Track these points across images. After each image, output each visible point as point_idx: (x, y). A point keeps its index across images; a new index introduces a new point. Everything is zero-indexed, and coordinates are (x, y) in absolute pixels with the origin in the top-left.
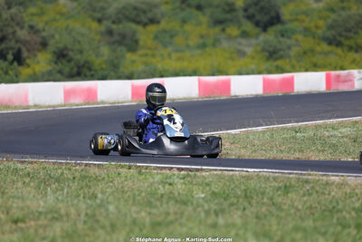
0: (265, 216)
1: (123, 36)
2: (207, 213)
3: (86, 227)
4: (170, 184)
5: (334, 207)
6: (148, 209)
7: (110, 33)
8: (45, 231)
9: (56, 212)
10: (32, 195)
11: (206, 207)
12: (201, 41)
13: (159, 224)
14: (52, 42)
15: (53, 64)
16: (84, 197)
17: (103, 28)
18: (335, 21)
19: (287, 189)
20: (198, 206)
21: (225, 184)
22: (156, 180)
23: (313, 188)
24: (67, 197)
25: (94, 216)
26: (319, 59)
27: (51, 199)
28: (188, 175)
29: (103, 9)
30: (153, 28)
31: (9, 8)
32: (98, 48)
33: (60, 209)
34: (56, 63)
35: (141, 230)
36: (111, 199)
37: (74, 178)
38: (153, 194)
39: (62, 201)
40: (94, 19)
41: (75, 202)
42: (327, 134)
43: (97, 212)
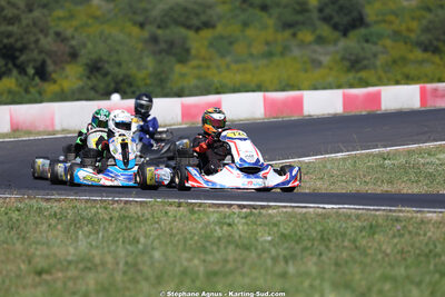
0: (347, 262)
1: (171, 44)
2: (275, 259)
3: (125, 278)
4: (229, 225)
5: (430, 251)
6: (202, 256)
7: (154, 39)
8: (75, 284)
9: (89, 260)
10: (59, 241)
11: (273, 252)
12: (266, 48)
13: (215, 274)
14: (83, 52)
15: (85, 79)
16: (123, 242)
17: (146, 34)
18: (430, 22)
19: (373, 229)
20: (264, 252)
21: (296, 224)
22: (212, 220)
23: (405, 226)
24: (102, 242)
25: (135, 265)
26: (411, 70)
27: (83, 245)
28: (251, 213)
29: (145, 11)
30: (207, 34)
31: (31, 11)
32: (141, 58)
33: (93, 256)
34: (89, 78)
35: (193, 281)
36: (156, 243)
37: (111, 219)
38: (207, 237)
39: (97, 247)
40: (135, 23)
41: (113, 248)
42: (422, 161)
43: (139, 260)
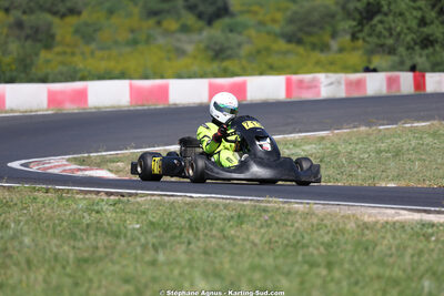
0: (216, 252)
1: (37, 30)
2: (144, 247)
4: (98, 212)
5: (298, 242)
6: (72, 243)
7: (19, 25)
11: (143, 240)
12: (130, 36)
13: (86, 260)
17: (11, 19)
18: (295, 13)
19: (241, 219)
20: (133, 239)
21: (165, 212)
22: (80, 206)
23: (272, 218)
25: (5, 250)
26: (274, 60)
28: (119, 201)
30: (72, 20)
35: (64, 268)
38: (77, 224)
43: (9, 245)
